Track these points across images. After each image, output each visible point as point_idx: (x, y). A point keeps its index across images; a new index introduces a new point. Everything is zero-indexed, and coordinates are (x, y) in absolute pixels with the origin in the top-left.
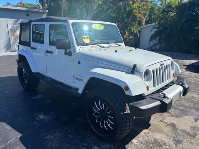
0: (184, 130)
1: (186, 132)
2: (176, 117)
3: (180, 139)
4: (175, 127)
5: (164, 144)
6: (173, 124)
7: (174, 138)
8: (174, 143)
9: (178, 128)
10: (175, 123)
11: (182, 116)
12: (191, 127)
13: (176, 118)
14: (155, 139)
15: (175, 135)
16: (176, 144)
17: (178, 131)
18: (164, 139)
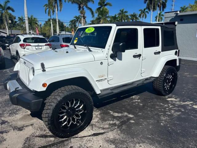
0: (8, 133)
1: (5, 133)
2: (27, 138)
3: (4, 125)
4: (16, 129)
5: (9, 116)
6: (22, 130)
7: (9, 123)
8: (5, 120)
9: (14, 130)
10: (21, 132)
11: (25, 143)
12: (5, 140)
13: (26, 136)
14: (17, 114)
15: (10, 124)
16: (3, 120)
17: (11, 128)
18: (13, 117)
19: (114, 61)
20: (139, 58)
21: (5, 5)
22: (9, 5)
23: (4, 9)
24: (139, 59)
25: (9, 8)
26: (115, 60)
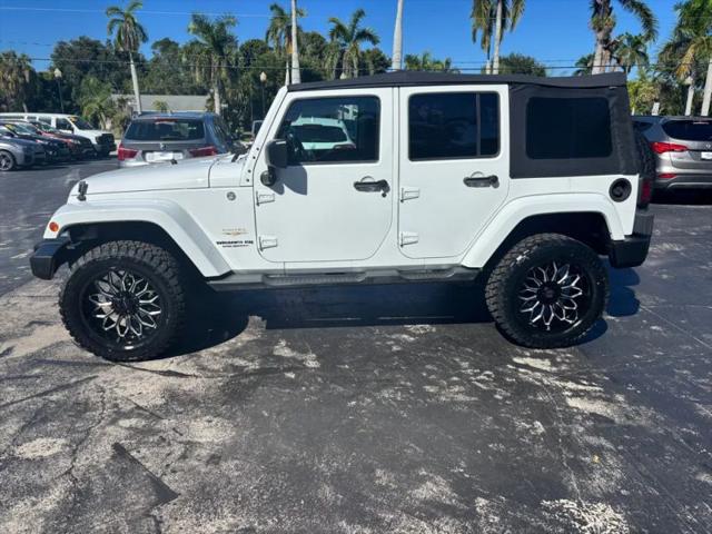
19: (277, 195)
20: (382, 192)
21: (354, 27)
22: (363, 25)
23: (348, 39)
24: (384, 195)
25: (364, 35)
26: (281, 192)
